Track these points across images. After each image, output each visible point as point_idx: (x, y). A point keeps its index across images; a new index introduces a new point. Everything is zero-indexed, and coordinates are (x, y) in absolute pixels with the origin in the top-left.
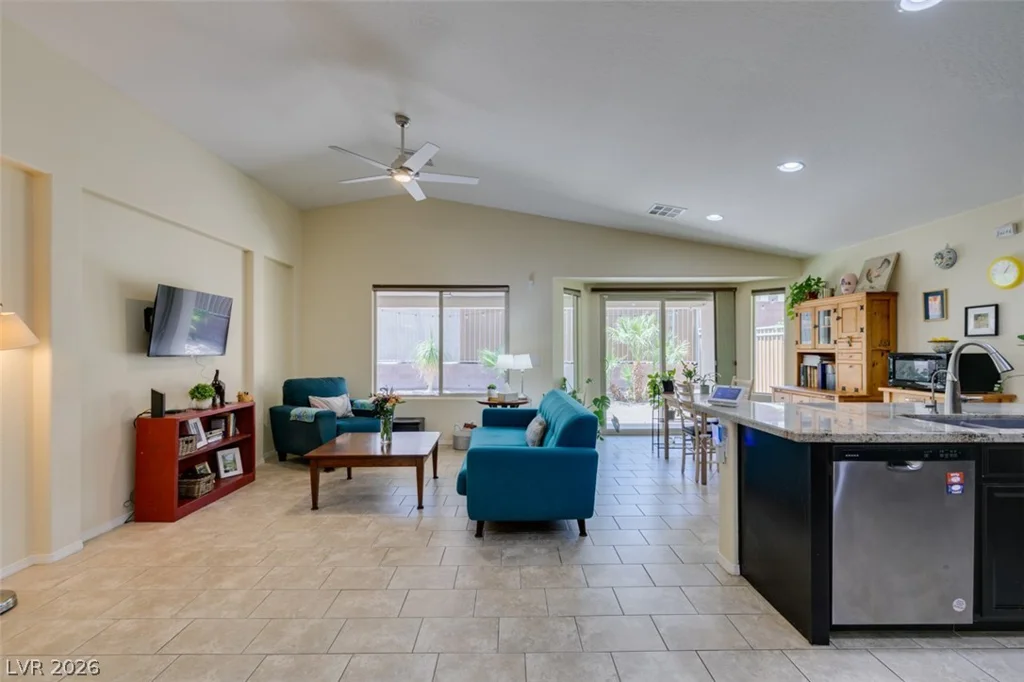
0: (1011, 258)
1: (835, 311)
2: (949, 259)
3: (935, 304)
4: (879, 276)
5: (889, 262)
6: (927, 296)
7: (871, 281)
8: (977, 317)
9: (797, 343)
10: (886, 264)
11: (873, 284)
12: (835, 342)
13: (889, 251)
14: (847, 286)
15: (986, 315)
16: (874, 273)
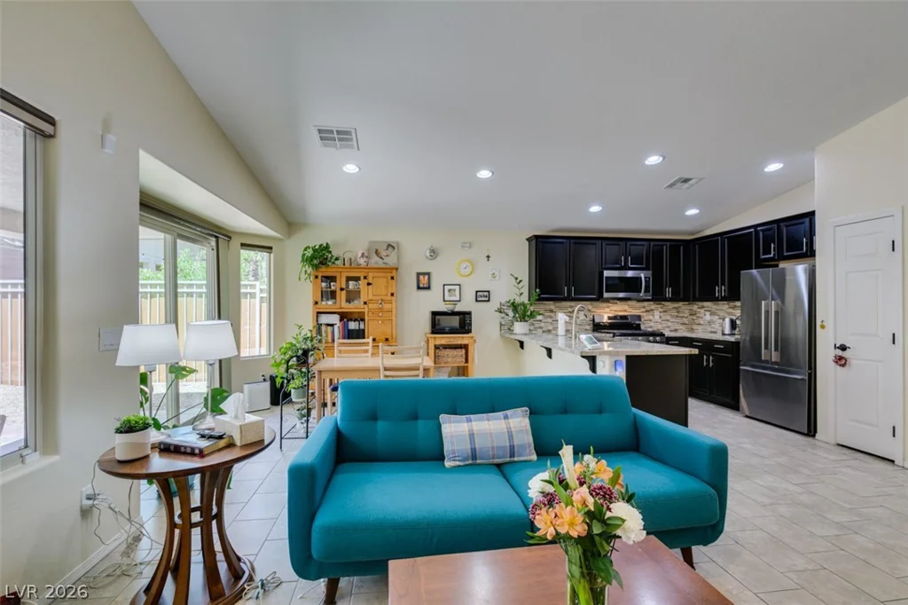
0: (468, 261)
1: (365, 278)
2: (434, 253)
3: (424, 280)
4: (387, 256)
5: (394, 248)
6: (418, 274)
7: (381, 258)
8: (449, 290)
9: (316, 303)
10: (390, 249)
11: (385, 261)
12: (365, 303)
13: (391, 239)
14: (365, 259)
15: (455, 290)
16: (383, 253)
